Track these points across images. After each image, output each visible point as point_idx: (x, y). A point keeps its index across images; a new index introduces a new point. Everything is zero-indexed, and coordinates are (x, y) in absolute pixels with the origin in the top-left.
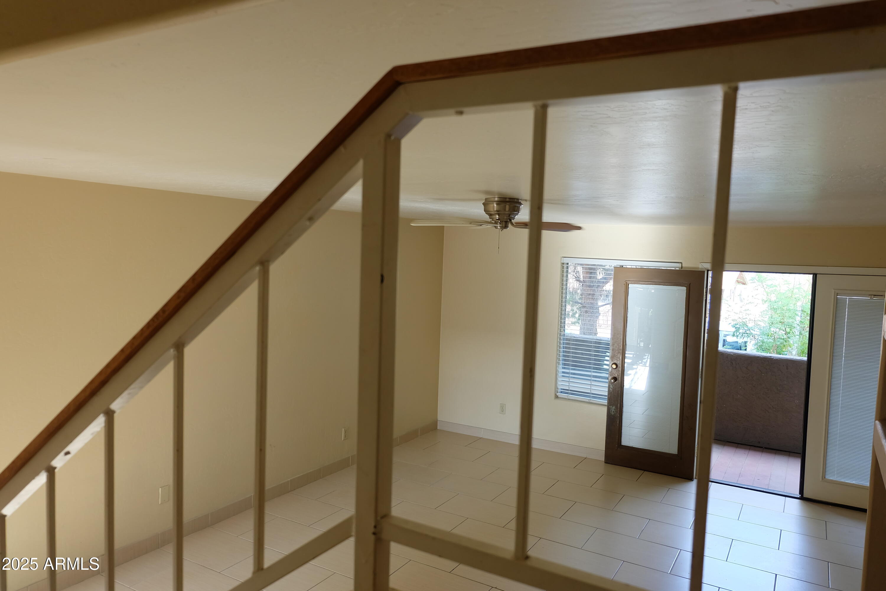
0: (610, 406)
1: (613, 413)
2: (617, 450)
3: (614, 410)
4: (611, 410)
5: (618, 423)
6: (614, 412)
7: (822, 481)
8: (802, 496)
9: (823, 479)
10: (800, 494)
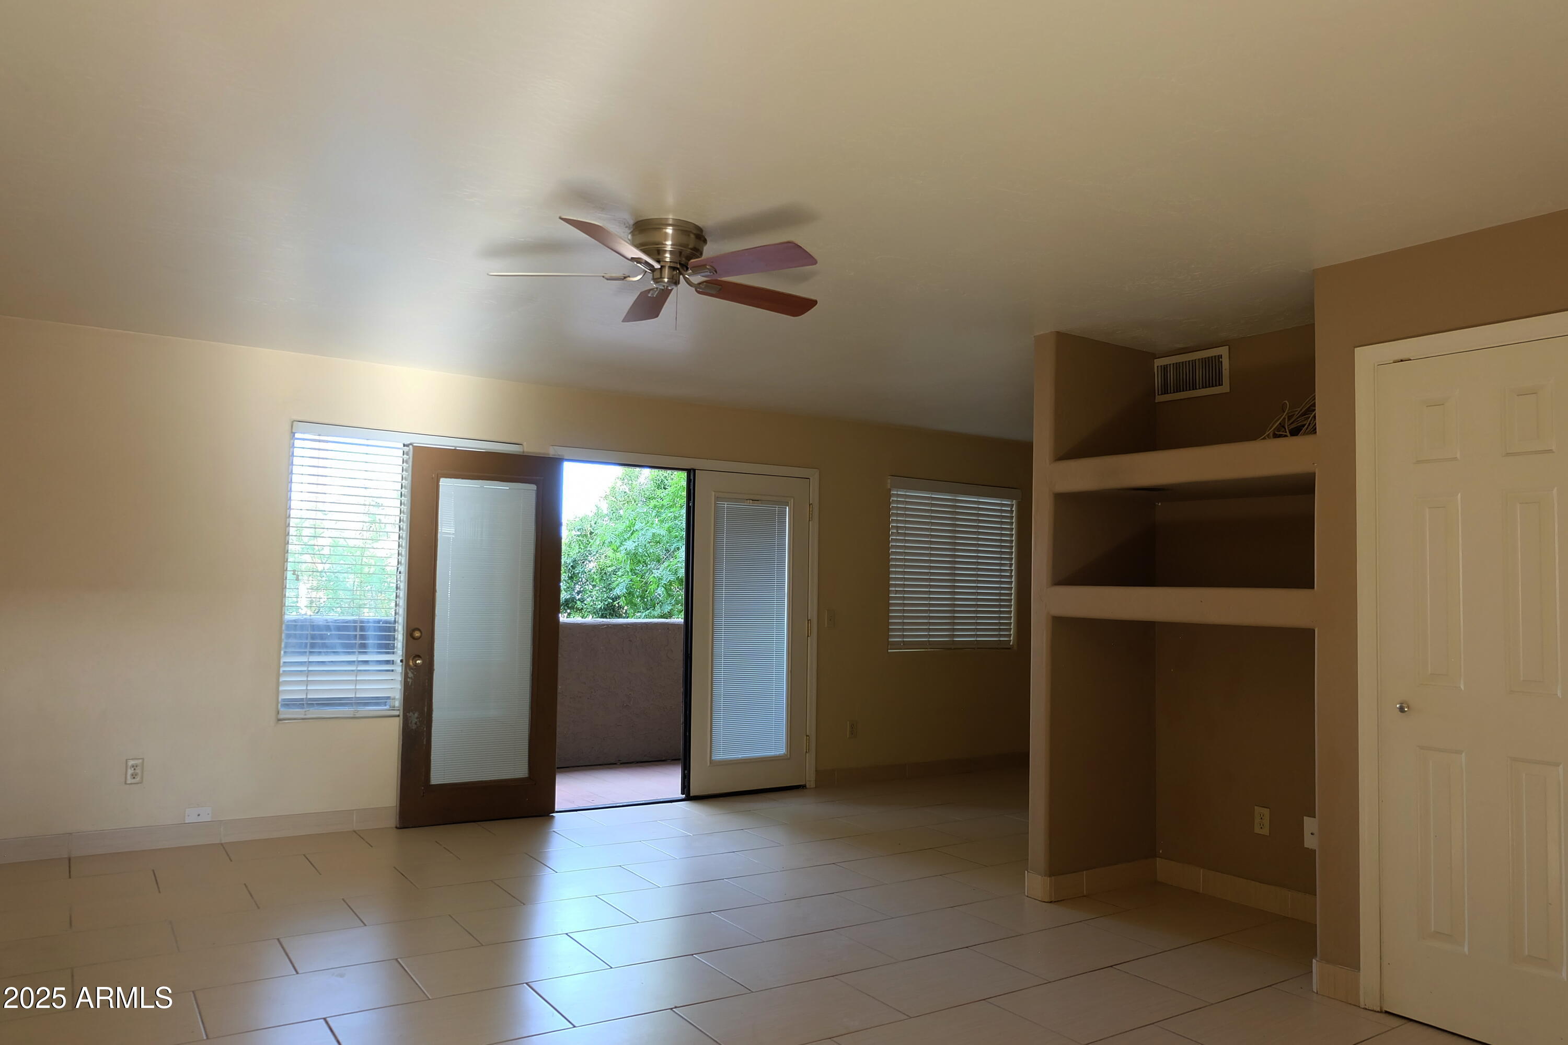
0: (409, 713)
1: (414, 727)
2: (423, 796)
3: (416, 720)
4: (410, 722)
5: (425, 743)
6: (416, 724)
7: (709, 766)
8: (688, 795)
9: (710, 763)
10: (683, 794)
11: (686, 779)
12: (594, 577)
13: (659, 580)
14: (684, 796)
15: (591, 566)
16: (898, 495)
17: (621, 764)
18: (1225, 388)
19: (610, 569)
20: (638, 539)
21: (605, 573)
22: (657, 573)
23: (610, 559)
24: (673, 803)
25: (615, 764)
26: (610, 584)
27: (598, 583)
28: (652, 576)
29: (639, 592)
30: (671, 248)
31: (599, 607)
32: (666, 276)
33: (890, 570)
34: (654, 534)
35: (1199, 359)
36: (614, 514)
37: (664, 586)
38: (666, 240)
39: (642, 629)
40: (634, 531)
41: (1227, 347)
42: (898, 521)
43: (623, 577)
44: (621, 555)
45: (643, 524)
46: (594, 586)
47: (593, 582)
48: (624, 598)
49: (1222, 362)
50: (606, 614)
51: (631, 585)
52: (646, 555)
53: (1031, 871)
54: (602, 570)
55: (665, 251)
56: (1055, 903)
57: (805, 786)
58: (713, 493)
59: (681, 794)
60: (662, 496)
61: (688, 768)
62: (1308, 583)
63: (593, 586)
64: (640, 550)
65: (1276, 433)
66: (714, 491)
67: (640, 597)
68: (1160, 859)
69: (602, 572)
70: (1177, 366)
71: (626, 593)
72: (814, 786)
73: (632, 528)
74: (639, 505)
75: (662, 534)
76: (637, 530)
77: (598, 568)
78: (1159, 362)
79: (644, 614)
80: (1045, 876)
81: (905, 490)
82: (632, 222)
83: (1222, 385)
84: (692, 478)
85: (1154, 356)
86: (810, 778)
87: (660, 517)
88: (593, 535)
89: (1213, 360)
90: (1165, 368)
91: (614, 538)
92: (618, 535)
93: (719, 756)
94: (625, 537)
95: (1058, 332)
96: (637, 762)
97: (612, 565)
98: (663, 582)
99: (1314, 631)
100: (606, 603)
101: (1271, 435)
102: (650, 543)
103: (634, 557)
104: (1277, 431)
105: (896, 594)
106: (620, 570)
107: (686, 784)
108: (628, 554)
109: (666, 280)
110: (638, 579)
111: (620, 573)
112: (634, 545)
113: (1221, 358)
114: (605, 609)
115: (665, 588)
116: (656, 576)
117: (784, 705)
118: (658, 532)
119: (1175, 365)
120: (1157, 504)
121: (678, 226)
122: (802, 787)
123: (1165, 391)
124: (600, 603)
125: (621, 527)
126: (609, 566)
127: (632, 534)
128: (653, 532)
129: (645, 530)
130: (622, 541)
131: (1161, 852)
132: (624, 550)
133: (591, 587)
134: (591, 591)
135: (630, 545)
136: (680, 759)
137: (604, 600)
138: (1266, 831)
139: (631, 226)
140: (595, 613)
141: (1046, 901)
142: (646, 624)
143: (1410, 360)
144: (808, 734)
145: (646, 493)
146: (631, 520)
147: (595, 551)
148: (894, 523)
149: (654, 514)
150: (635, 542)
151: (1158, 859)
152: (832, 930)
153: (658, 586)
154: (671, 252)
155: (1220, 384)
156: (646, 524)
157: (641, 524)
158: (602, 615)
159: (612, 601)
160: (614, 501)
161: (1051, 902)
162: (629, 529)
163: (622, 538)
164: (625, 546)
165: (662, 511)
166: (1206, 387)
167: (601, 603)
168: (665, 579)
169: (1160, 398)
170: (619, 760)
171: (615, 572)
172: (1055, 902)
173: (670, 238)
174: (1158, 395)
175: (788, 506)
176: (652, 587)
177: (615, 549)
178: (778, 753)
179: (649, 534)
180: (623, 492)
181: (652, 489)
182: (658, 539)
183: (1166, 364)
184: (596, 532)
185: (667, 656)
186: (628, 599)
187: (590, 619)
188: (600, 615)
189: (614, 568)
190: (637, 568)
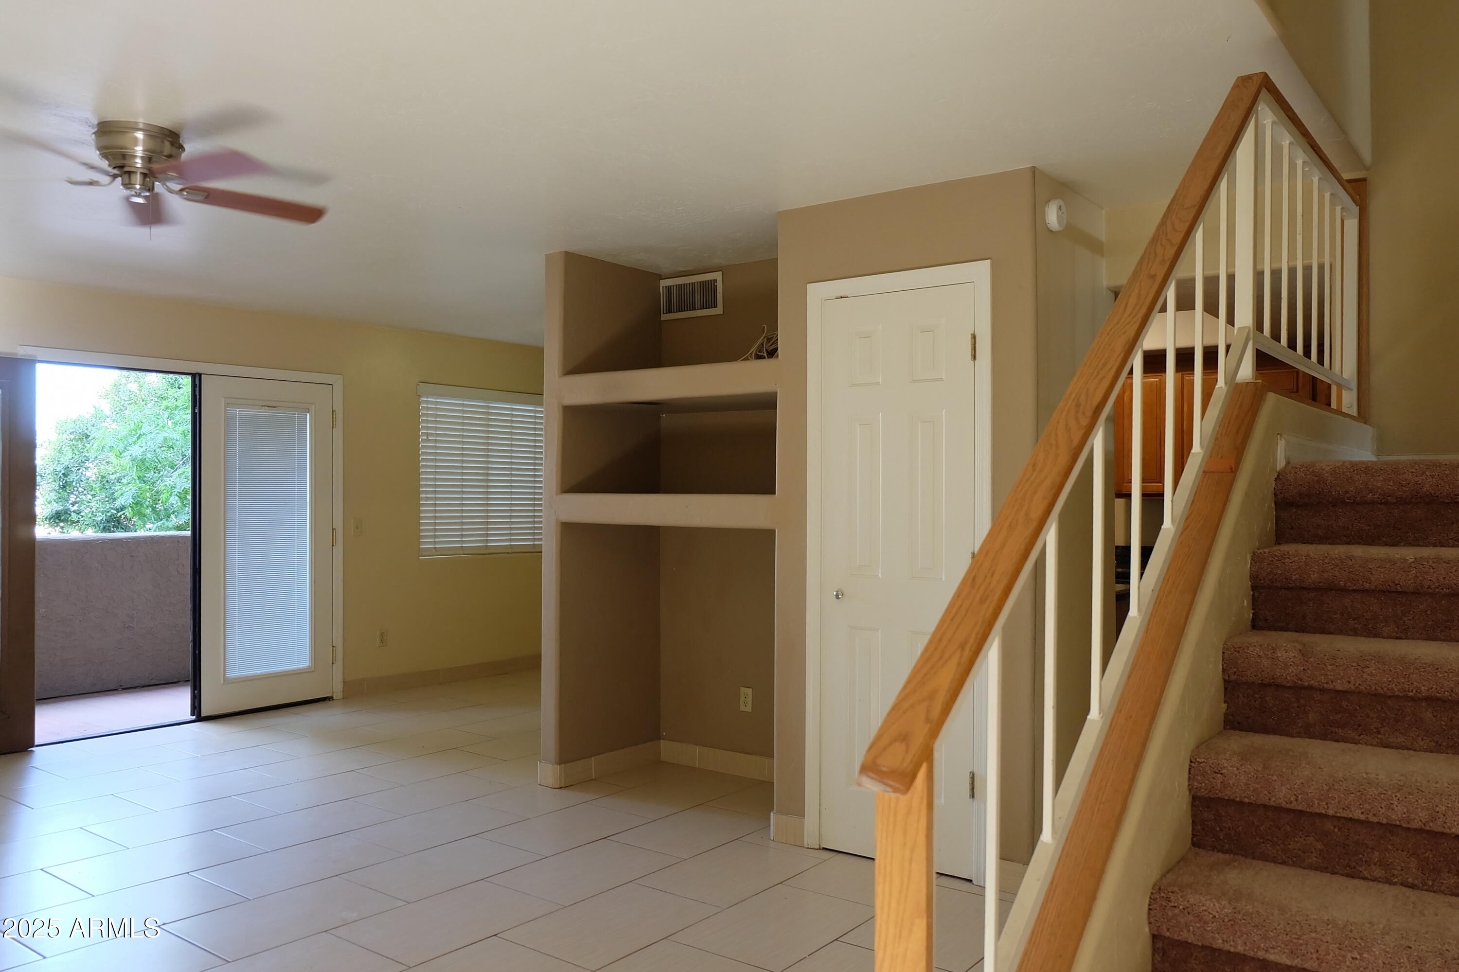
7: (223, 684)
8: (198, 715)
9: (224, 680)
10: (193, 716)
11: (196, 700)
12: (92, 486)
13: (171, 488)
14: (194, 717)
15: (91, 473)
16: (427, 402)
17: (123, 689)
18: (719, 310)
19: (113, 477)
20: (146, 443)
21: (107, 481)
22: (168, 482)
23: (113, 465)
24: (181, 726)
25: (116, 690)
26: (113, 493)
27: (98, 492)
28: (164, 484)
29: (149, 501)
30: (143, 154)
31: (100, 518)
32: (138, 183)
33: (421, 477)
34: (165, 439)
35: (698, 282)
36: (118, 415)
37: (178, 494)
38: (136, 145)
39: (146, 543)
40: (140, 434)
41: (721, 272)
42: (428, 428)
43: (130, 485)
44: (126, 461)
45: (153, 427)
46: (94, 496)
47: (91, 491)
48: (130, 509)
49: (716, 286)
50: (109, 526)
51: (139, 494)
52: (157, 461)
53: (543, 761)
54: (103, 477)
55: (135, 157)
56: (565, 789)
57: (332, 698)
58: (223, 399)
59: (191, 715)
60: (176, 397)
61: (198, 688)
62: (770, 490)
63: (92, 495)
64: (149, 456)
65: (758, 353)
66: (225, 398)
67: (151, 507)
68: (663, 740)
69: (104, 482)
70: (680, 286)
71: (133, 503)
72: (342, 698)
73: (138, 432)
74: (149, 405)
75: (175, 438)
76: (144, 434)
77: (97, 476)
78: (664, 283)
79: (156, 525)
80: (555, 764)
81: (435, 397)
82: (96, 122)
83: (717, 307)
84: (197, 383)
85: (660, 277)
86: (337, 690)
87: (173, 419)
88: (90, 438)
89: (707, 284)
90: (669, 288)
91: (116, 443)
92: (121, 439)
93: (234, 673)
94: (129, 441)
95: (566, 252)
96: (143, 687)
97: (116, 472)
98: (176, 490)
99: (775, 531)
100: (109, 514)
101: (753, 355)
102: (161, 448)
103: (142, 464)
104: (759, 352)
105: (426, 501)
106: (126, 477)
107: (196, 704)
108: (133, 460)
109: (138, 187)
110: (148, 487)
111: (124, 481)
112: (142, 450)
113: (716, 282)
114: (108, 522)
115: (180, 497)
116: (168, 485)
117: (308, 617)
118: (171, 436)
119: (678, 286)
120: (661, 415)
121: (149, 131)
122: (330, 699)
123: (669, 311)
124: (100, 514)
125: (124, 430)
126: (112, 474)
127: (138, 438)
128: (165, 436)
129: (154, 433)
130: (126, 445)
131: (664, 734)
132: (129, 456)
133: (90, 497)
134: (90, 501)
135: (136, 451)
136: (189, 680)
137: (105, 511)
138: (749, 709)
139: (96, 126)
140: (95, 525)
141: (557, 787)
142: (152, 538)
143: (848, 297)
144: (334, 645)
145: (157, 392)
146: (136, 422)
147: (93, 457)
148: (423, 430)
149: (166, 416)
150: (142, 447)
151: (661, 740)
152: (342, 833)
153: (171, 495)
154: (142, 158)
155: (715, 306)
156: (156, 427)
157: (149, 427)
158: (104, 528)
159: (116, 512)
160: (118, 401)
161: (561, 788)
162: (134, 432)
163: (126, 443)
164: (130, 452)
165: (176, 412)
166: (704, 309)
167: (103, 514)
168: (178, 487)
169: (664, 317)
170: (121, 686)
171: (119, 480)
172: (564, 787)
173: (141, 143)
174: (663, 313)
175: (309, 413)
176: (163, 497)
177: (118, 454)
178: (301, 666)
179: (160, 439)
180: (128, 391)
181: (165, 388)
182: (171, 444)
183: (670, 285)
184: (93, 436)
185: (178, 571)
186: (135, 509)
187: (90, 533)
188: (101, 528)
189: (118, 475)
190: (147, 475)
